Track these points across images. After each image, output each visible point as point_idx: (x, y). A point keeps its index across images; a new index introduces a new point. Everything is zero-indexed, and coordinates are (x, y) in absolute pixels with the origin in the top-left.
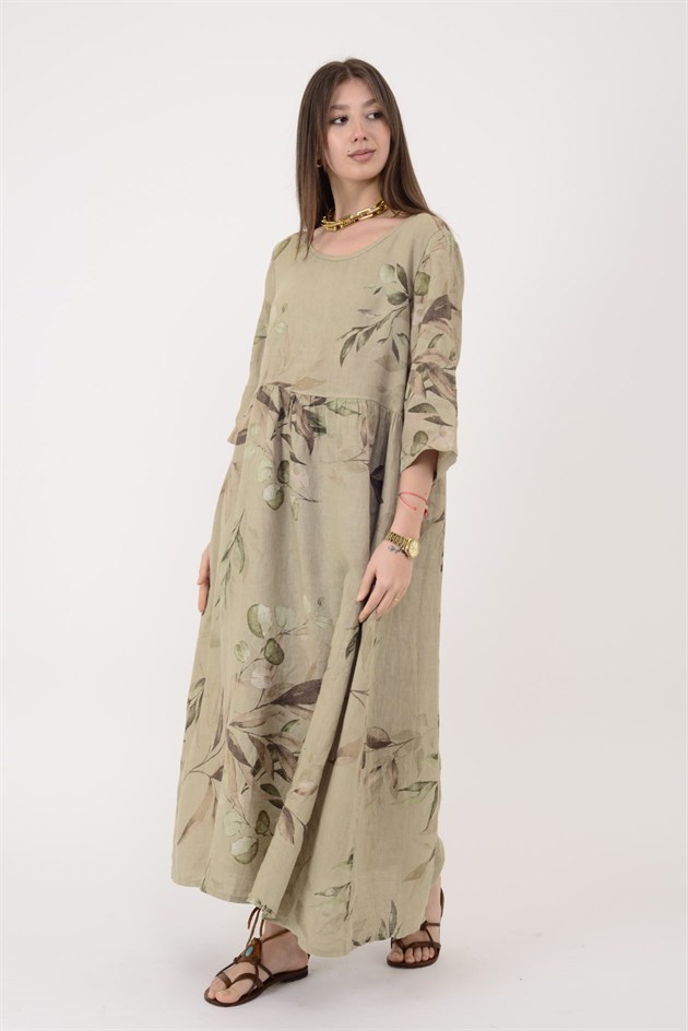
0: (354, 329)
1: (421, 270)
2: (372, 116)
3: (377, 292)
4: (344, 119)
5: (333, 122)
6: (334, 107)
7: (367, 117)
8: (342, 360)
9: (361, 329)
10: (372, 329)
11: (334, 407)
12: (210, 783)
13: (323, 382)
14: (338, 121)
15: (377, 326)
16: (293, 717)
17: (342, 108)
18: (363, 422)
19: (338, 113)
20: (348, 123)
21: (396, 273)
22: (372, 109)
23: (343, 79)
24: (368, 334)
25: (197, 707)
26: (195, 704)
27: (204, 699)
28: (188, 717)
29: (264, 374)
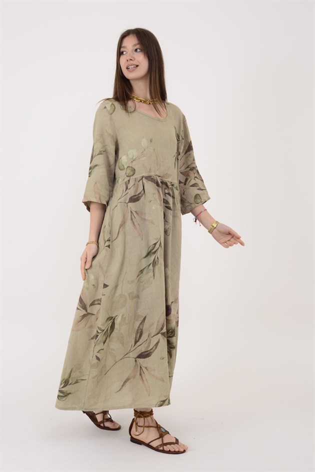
11: (175, 187)
12: (136, 361)
13: (171, 175)
25: (109, 331)
26: (107, 330)
27: (116, 326)
28: (104, 337)
29: (149, 170)
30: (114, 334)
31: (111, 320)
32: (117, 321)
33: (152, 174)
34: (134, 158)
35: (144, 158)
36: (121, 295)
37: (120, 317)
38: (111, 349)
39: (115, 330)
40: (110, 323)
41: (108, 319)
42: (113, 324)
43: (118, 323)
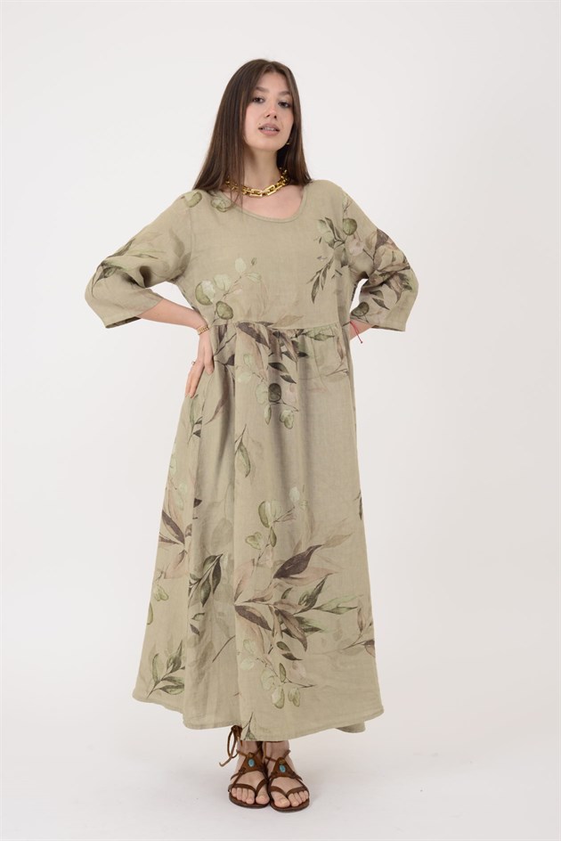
0: (317, 273)
3: (320, 241)
8: (313, 298)
9: (320, 271)
10: (325, 270)
11: (313, 335)
13: (301, 317)
15: (328, 266)
16: (288, 586)
18: (338, 342)
19: (259, 94)
20: (265, 103)
21: (328, 225)
24: (324, 275)
25: (211, 582)
26: (208, 579)
27: (223, 573)
28: (203, 593)
29: (246, 312)
30: (221, 588)
31: (212, 562)
32: (224, 564)
33: (253, 320)
34: (226, 290)
35: (238, 292)
36: (224, 521)
37: (227, 557)
38: (220, 614)
39: (221, 580)
40: (210, 567)
41: (206, 560)
42: (217, 569)
43: (225, 568)
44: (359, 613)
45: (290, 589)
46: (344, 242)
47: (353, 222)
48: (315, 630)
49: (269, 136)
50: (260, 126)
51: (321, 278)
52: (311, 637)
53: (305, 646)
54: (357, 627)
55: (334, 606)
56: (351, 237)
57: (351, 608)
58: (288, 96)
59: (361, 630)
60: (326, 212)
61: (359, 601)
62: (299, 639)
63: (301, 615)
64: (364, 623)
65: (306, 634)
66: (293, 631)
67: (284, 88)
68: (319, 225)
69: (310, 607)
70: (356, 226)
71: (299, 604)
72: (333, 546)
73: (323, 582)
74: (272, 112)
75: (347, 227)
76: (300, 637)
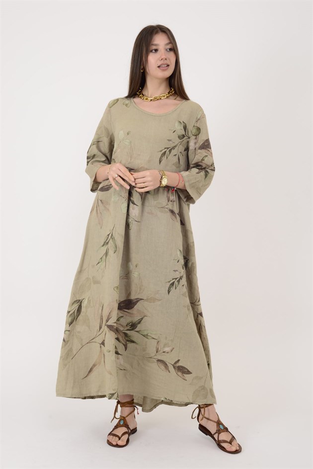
0: (165, 148)
1: (195, 125)
2: (168, 50)
3: (174, 132)
4: (156, 50)
5: (151, 51)
6: (153, 45)
7: (166, 50)
8: (160, 162)
9: (168, 148)
10: (171, 149)
12: (101, 347)
14: (154, 51)
15: (174, 148)
17: (156, 45)
19: (154, 47)
20: (158, 52)
21: (182, 126)
22: (169, 47)
23: (157, 32)
24: (170, 151)
25: (76, 313)
26: (74, 312)
27: (83, 309)
28: (70, 319)
30: (80, 317)
31: (78, 303)
36: (88, 279)
37: (87, 299)
39: (81, 313)
40: (76, 306)
41: (75, 302)
42: (80, 307)
43: (85, 306)
44: (157, 343)
45: (122, 317)
46: (189, 138)
47: (199, 129)
48: (133, 342)
49: (164, 70)
50: (158, 65)
51: (168, 152)
52: (130, 345)
53: (126, 349)
54: (155, 349)
55: (145, 333)
56: (194, 137)
57: (154, 338)
58: (170, 45)
59: (157, 352)
60: (184, 119)
61: (159, 337)
62: (123, 344)
63: (126, 332)
64: (159, 349)
65: (128, 342)
66: (121, 339)
67: (167, 41)
68: (177, 124)
69: (132, 330)
70: (200, 132)
71: (127, 326)
72: (150, 302)
73: (142, 319)
74: (164, 57)
75: (194, 131)
76: (124, 343)
